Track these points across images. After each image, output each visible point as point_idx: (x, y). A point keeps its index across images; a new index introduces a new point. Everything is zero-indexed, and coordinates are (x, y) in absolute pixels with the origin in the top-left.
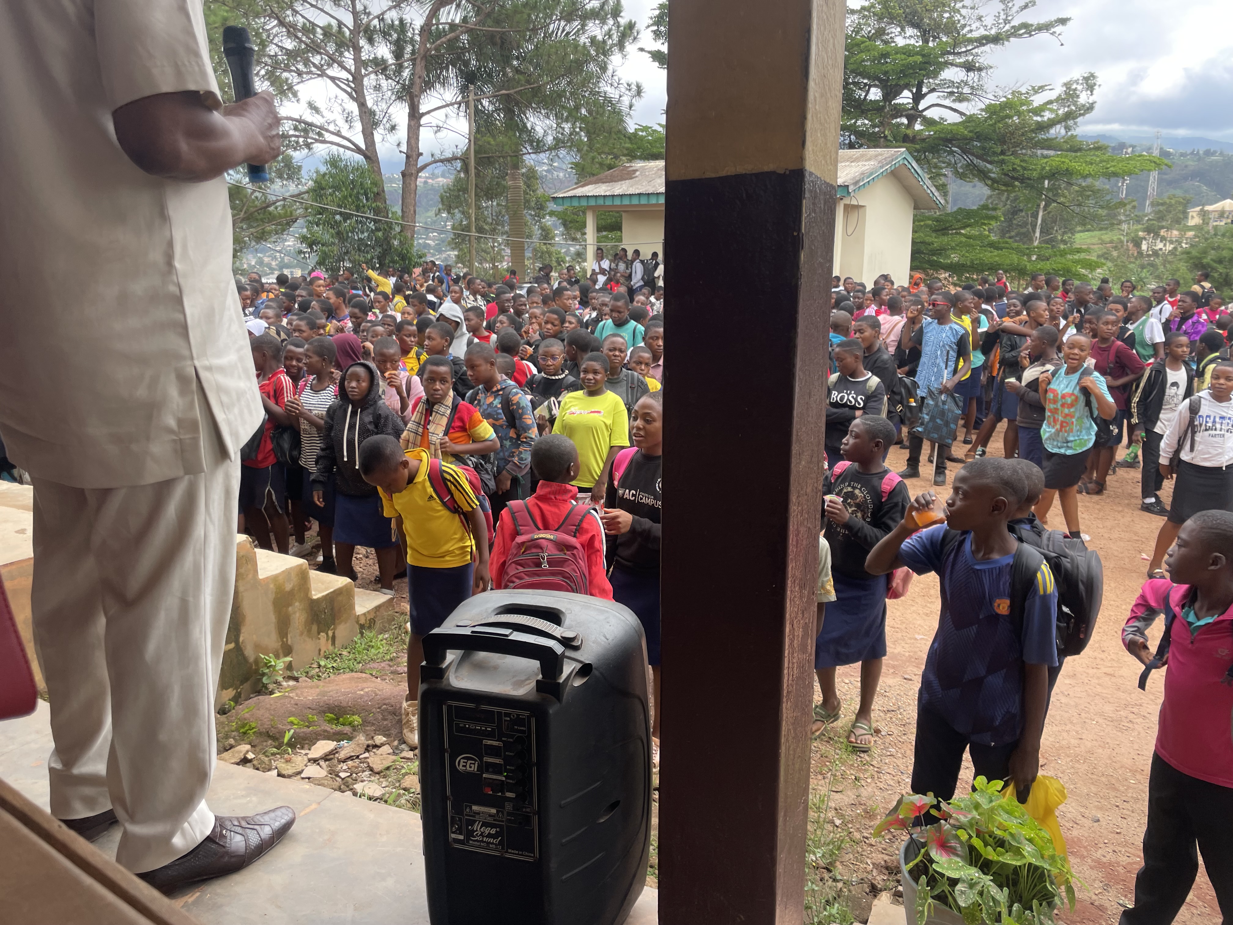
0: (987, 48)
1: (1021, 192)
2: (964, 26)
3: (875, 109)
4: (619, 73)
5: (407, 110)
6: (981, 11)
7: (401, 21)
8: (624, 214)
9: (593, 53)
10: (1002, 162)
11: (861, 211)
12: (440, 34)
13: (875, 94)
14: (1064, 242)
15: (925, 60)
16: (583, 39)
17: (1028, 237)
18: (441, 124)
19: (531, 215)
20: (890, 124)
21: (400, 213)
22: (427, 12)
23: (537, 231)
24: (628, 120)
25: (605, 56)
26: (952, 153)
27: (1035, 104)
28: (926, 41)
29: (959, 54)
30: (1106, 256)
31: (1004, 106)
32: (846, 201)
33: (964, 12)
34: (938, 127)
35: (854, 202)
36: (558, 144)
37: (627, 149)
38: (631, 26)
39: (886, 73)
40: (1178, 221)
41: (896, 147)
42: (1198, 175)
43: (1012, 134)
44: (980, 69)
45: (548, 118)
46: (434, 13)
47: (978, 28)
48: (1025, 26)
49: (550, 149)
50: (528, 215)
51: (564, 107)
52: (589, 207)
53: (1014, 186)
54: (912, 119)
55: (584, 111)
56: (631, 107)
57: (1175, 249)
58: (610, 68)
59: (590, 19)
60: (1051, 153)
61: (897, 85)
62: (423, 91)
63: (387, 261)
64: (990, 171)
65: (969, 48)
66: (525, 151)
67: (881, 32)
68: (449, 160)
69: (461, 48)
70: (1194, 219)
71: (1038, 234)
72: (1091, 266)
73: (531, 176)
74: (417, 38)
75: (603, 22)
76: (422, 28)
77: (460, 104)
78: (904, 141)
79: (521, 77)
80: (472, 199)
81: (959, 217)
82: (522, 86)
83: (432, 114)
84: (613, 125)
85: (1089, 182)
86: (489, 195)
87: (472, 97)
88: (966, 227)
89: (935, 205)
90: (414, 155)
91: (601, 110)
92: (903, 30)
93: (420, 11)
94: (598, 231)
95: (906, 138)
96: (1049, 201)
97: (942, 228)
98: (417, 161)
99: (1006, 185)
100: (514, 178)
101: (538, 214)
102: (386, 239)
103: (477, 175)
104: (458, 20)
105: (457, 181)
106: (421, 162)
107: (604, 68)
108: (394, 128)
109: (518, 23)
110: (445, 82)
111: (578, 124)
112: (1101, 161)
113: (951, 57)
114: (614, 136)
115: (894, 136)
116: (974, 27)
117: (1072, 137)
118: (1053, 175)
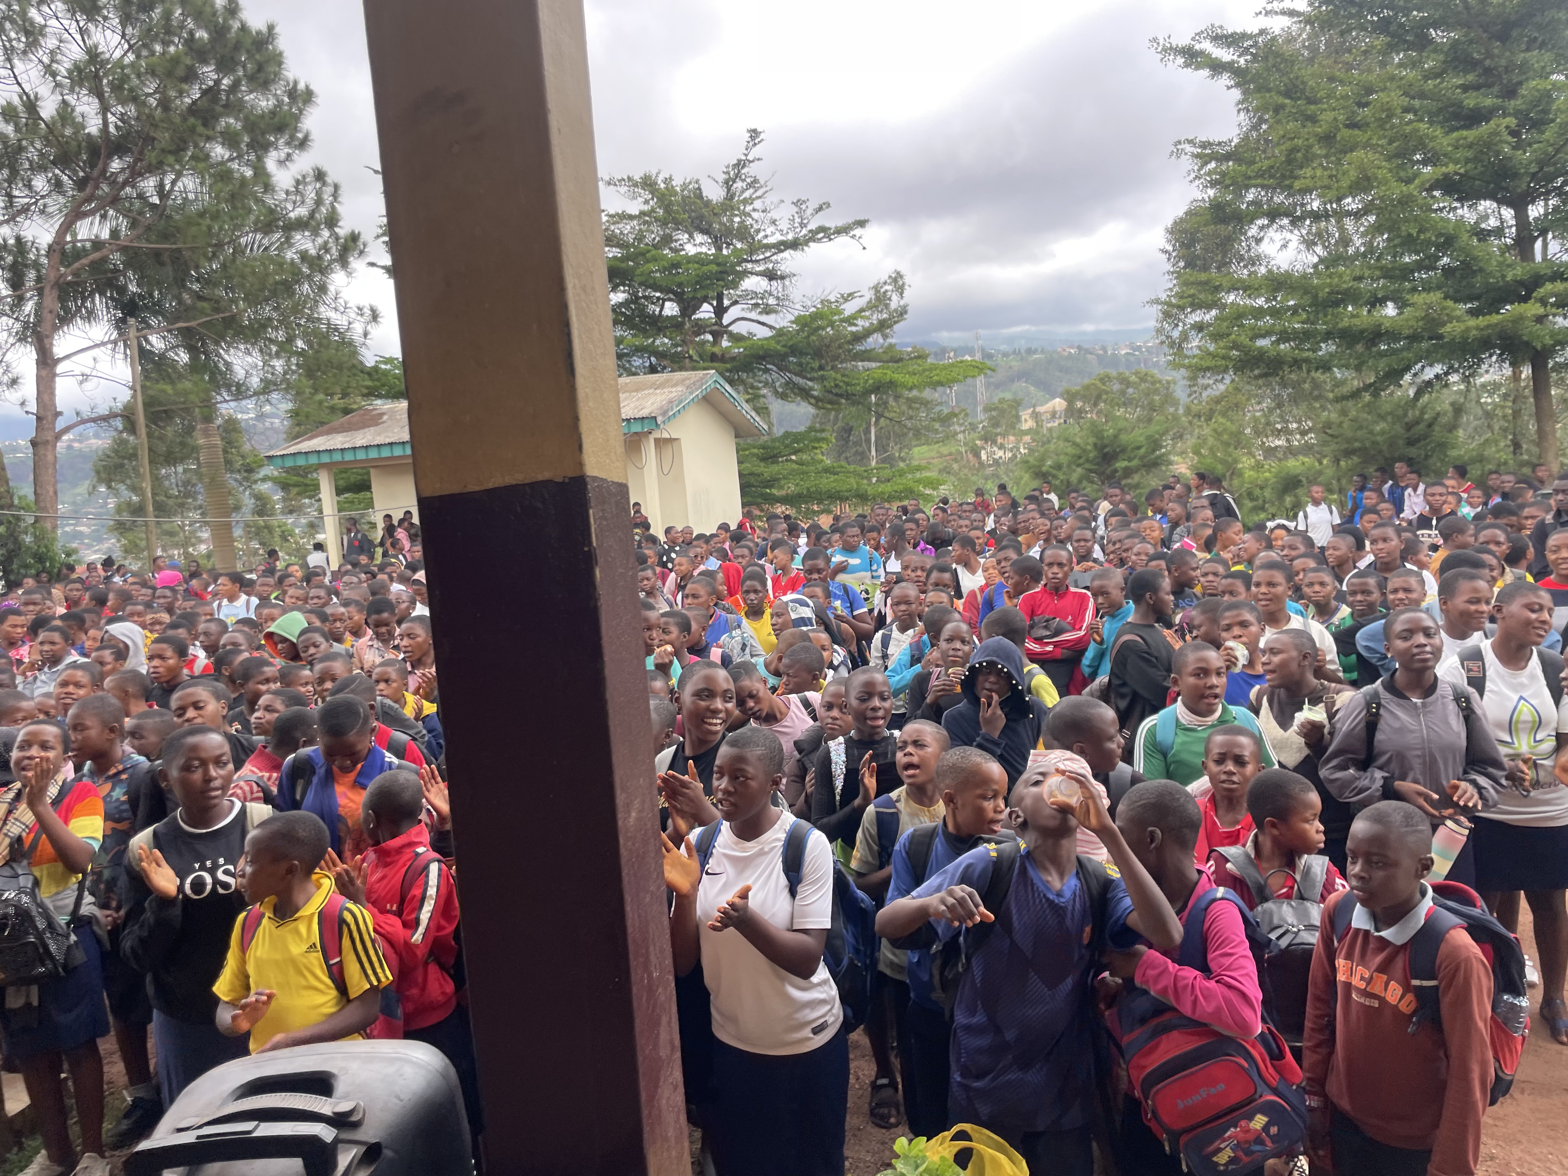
0: (787, 254)
1: (848, 411)
2: (758, 231)
3: (674, 325)
4: (345, 295)
5: (34, 356)
6: (774, 215)
7: (18, 239)
8: (372, 471)
9: (305, 270)
10: (823, 379)
11: (675, 444)
12: (78, 254)
13: (671, 309)
14: (903, 460)
15: (719, 269)
16: (290, 255)
17: (863, 457)
18: (88, 372)
19: (236, 480)
20: (693, 342)
21: (31, 497)
22: (57, 226)
23: (248, 502)
24: (363, 351)
25: (322, 274)
26: (766, 371)
27: (847, 313)
28: (719, 249)
29: (757, 261)
30: (946, 470)
31: (815, 317)
32: (657, 434)
33: (755, 215)
34: (748, 343)
35: (666, 435)
36: (267, 387)
37: (367, 387)
38: (354, 238)
39: (680, 285)
40: (1012, 426)
41: (705, 369)
42: (1023, 375)
43: (828, 346)
44: (782, 278)
45: (250, 354)
46: (67, 226)
47: (773, 234)
48: (822, 229)
49: (256, 394)
50: (231, 480)
51: (271, 340)
52: (321, 466)
53: (839, 404)
54: (717, 335)
55: (300, 344)
56: (366, 335)
57: (1015, 456)
58: (332, 288)
59: (296, 230)
60: (873, 365)
61: (694, 298)
62: (55, 329)
63: (15, 566)
64: (812, 389)
65: (768, 254)
66: (219, 398)
67: (667, 240)
68: (105, 418)
69: (112, 271)
70: (1027, 423)
71: (873, 453)
72: (934, 484)
73: (231, 427)
74: (44, 261)
75: (316, 233)
76: (50, 246)
77: (115, 342)
78: (712, 361)
79: (205, 304)
80: (145, 468)
81: (787, 442)
82: (207, 315)
83: (74, 358)
84: (345, 359)
85: (915, 393)
86: (171, 459)
87: (132, 333)
88: (795, 452)
89: (759, 432)
90: (50, 416)
91: (325, 341)
92: (691, 236)
93: (46, 226)
94: (338, 494)
95: (713, 358)
96: (879, 416)
97: (770, 456)
98: (54, 423)
99: (831, 402)
100: (206, 434)
101: (247, 479)
102: (12, 535)
103: (149, 435)
104: (105, 235)
105: (119, 445)
106: (60, 424)
107: (323, 289)
108: (14, 382)
109: (194, 237)
110: (90, 316)
111: (294, 360)
112: (924, 370)
113: (749, 266)
114: (346, 372)
115: (701, 356)
116: (768, 232)
117: (891, 346)
118: (878, 388)
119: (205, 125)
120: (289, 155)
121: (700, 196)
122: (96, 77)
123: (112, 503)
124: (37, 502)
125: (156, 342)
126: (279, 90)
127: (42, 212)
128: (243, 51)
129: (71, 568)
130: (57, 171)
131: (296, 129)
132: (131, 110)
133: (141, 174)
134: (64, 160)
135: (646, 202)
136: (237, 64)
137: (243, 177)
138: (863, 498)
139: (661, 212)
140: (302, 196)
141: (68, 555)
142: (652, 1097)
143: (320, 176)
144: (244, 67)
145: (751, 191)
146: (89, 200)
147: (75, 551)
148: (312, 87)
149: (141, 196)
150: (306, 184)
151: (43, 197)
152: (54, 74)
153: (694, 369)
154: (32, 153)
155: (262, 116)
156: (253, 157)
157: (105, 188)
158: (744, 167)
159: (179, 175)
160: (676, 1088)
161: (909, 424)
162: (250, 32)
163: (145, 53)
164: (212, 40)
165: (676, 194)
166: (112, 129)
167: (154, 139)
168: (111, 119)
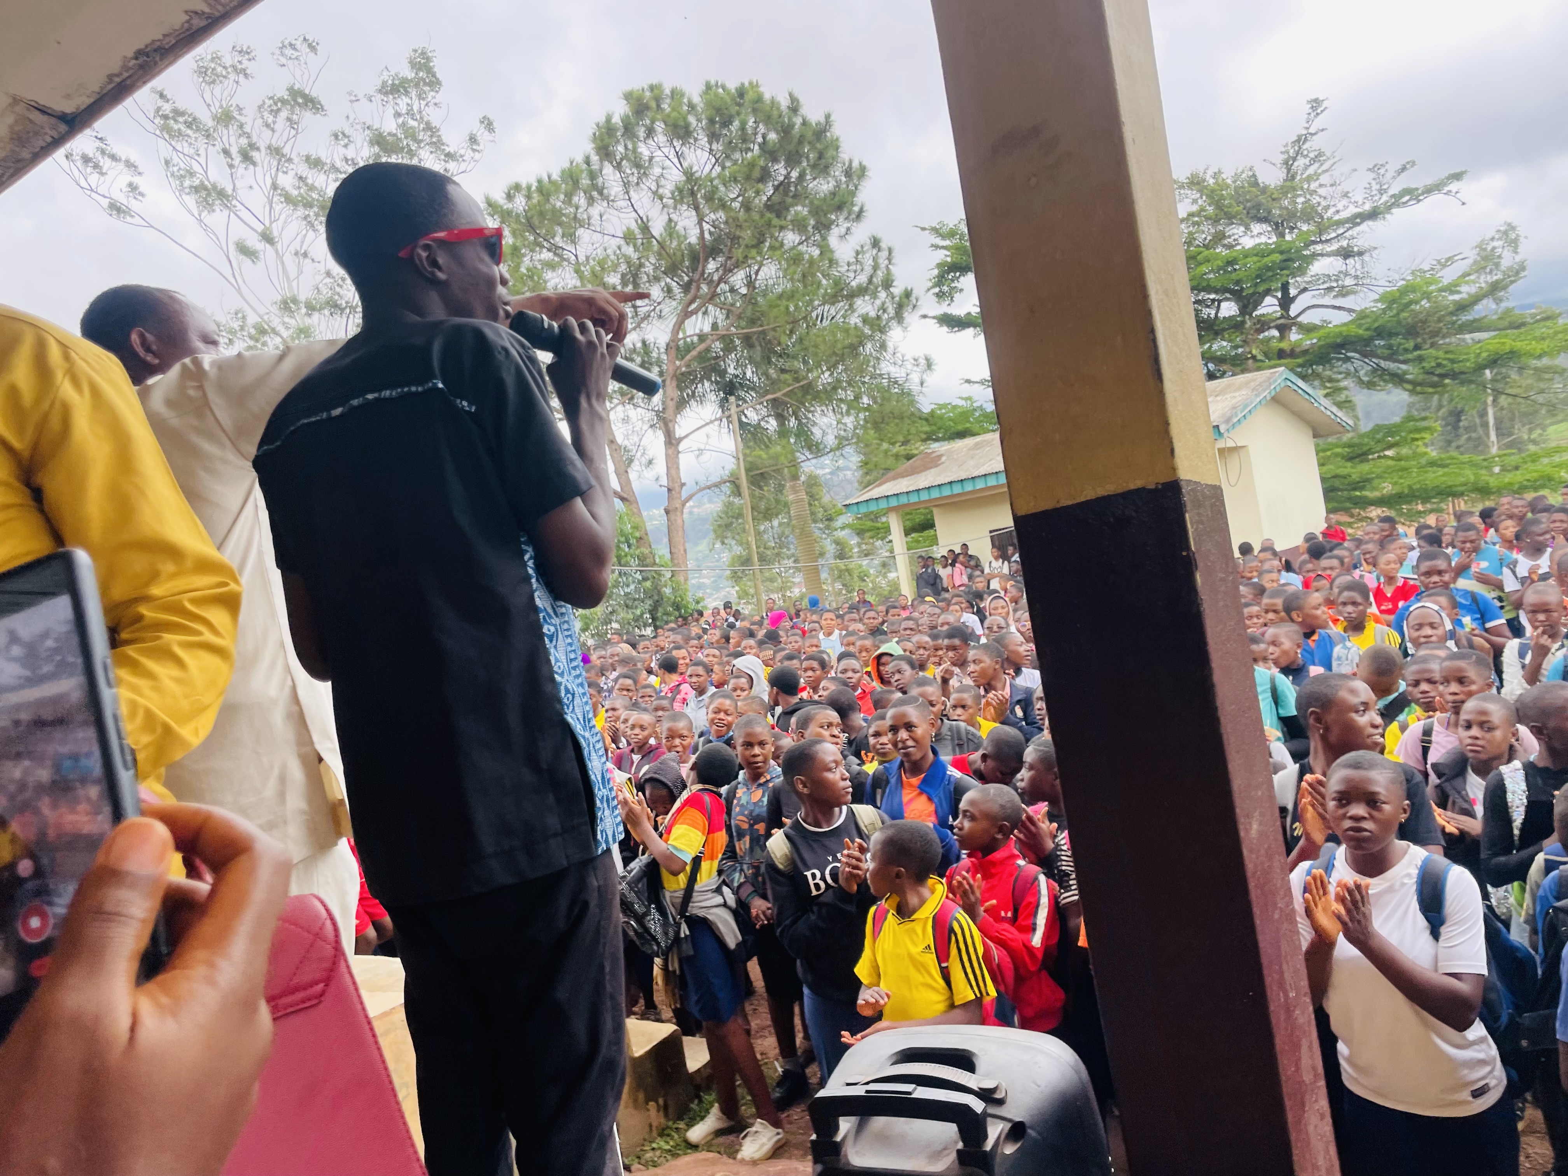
0: (1364, 227)
1: (1456, 392)
2: (1327, 208)
3: (1235, 325)
4: (902, 349)
5: (662, 438)
6: (1344, 187)
7: (644, 343)
8: (935, 510)
9: (867, 331)
10: (1420, 359)
11: (1242, 452)
12: (689, 348)
14: (1535, 442)
15: (1284, 257)
16: (853, 320)
17: (1479, 445)
18: (702, 447)
19: (820, 529)
20: (1255, 340)
21: (668, 556)
22: (671, 327)
23: (831, 548)
24: (920, 399)
25: (881, 332)
26: (1348, 359)
27: (1446, 282)
28: (1281, 235)
29: (1327, 241)
31: (1405, 291)
32: (1220, 444)
33: (1322, 191)
34: (1322, 333)
35: (1231, 444)
36: (842, 443)
37: (926, 433)
38: (907, 294)
39: (1238, 282)
41: (1272, 367)
43: (1424, 322)
44: (1360, 254)
45: (825, 415)
46: (679, 326)
47: (1346, 207)
48: (1408, 191)
49: (832, 450)
50: (816, 529)
51: (842, 401)
52: (890, 510)
53: (1444, 386)
54: (1284, 329)
55: (866, 400)
56: (922, 383)
58: (890, 345)
59: (858, 296)
60: (1486, 335)
61: (1254, 294)
62: (677, 413)
63: (659, 614)
64: (1405, 373)
65: (1340, 231)
66: (803, 457)
67: (1219, 237)
68: (717, 485)
69: (715, 358)
71: (1493, 438)
73: (813, 483)
74: (664, 357)
75: (874, 296)
76: (668, 345)
77: (720, 420)
78: (1280, 357)
79: (787, 376)
80: (750, 525)
81: (1379, 436)
82: (789, 385)
83: (691, 437)
84: (904, 408)
85: (1545, 361)
86: (768, 515)
87: (734, 409)
88: (1390, 446)
89: (1342, 428)
90: (677, 486)
91: (886, 395)
92: (1247, 228)
93: (663, 327)
94: (906, 535)
95: (1281, 354)
96: (1497, 393)
97: (1357, 454)
98: (680, 493)
99: (1434, 385)
100: (795, 491)
101: (828, 527)
102: (656, 588)
103: (752, 496)
104: (707, 328)
105: (728, 507)
106: (684, 494)
107: (883, 346)
108: (650, 462)
109: (776, 317)
110: (702, 400)
111: (861, 416)
112: (1556, 333)
113: (1319, 247)
114: (907, 421)
115: (1266, 355)
116: (1340, 206)
117: (1508, 311)
118: (1494, 362)
119: (778, 216)
120: (848, 229)
121: (1256, 184)
122: (693, 194)
123: (726, 557)
124: (672, 559)
125: (752, 416)
126: (837, 172)
127: (660, 317)
128: (806, 144)
129: (701, 614)
130: (668, 280)
131: (853, 205)
132: (721, 215)
133: (731, 271)
134: (672, 270)
135: (1195, 201)
136: (801, 156)
137: (811, 257)
138: (1484, 491)
139: (1210, 209)
140: (861, 264)
141: (698, 602)
142: (1299, 1122)
143: (876, 243)
144: (807, 158)
145: (1316, 165)
146: (692, 301)
147: (702, 599)
148: (864, 163)
149: (732, 290)
150: (864, 252)
151: (659, 303)
152: (661, 198)
153: (1259, 369)
154: (649, 268)
155: (825, 199)
156: (818, 237)
157: (705, 288)
158: (1306, 140)
159: (761, 265)
160: (1322, 1117)
161: (1540, 399)
162: (811, 124)
163: (728, 164)
164: (781, 140)
165: (1228, 186)
166: (707, 236)
167: (739, 237)
168: (706, 227)
